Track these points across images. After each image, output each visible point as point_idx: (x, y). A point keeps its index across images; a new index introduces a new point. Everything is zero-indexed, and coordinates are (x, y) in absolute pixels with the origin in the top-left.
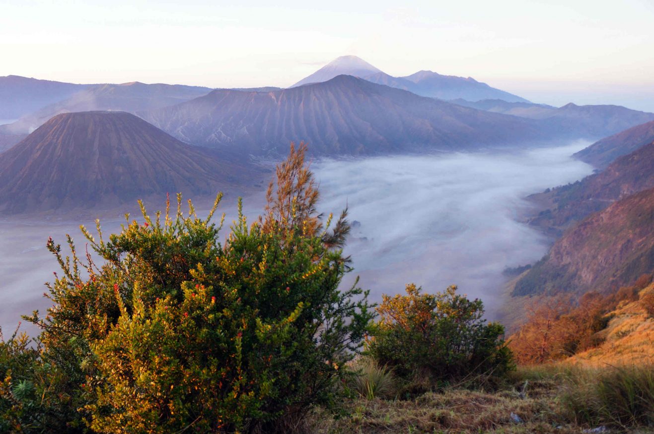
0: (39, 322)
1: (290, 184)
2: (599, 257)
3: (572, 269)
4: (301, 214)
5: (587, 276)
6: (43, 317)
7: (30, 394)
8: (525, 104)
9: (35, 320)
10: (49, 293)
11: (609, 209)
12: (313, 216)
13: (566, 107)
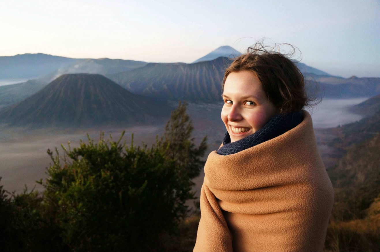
0: (43, 184)
1: (178, 122)
2: (369, 166)
3: (352, 173)
4: (183, 138)
5: (361, 177)
6: (44, 182)
7: (37, 214)
8: (326, 76)
9: (41, 183)
10: (47, 171)
11: (375, 139)
12: (189, 139)
13: (351, 78)
